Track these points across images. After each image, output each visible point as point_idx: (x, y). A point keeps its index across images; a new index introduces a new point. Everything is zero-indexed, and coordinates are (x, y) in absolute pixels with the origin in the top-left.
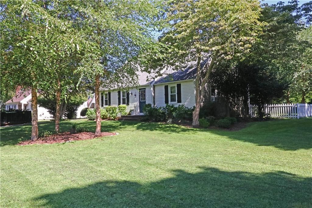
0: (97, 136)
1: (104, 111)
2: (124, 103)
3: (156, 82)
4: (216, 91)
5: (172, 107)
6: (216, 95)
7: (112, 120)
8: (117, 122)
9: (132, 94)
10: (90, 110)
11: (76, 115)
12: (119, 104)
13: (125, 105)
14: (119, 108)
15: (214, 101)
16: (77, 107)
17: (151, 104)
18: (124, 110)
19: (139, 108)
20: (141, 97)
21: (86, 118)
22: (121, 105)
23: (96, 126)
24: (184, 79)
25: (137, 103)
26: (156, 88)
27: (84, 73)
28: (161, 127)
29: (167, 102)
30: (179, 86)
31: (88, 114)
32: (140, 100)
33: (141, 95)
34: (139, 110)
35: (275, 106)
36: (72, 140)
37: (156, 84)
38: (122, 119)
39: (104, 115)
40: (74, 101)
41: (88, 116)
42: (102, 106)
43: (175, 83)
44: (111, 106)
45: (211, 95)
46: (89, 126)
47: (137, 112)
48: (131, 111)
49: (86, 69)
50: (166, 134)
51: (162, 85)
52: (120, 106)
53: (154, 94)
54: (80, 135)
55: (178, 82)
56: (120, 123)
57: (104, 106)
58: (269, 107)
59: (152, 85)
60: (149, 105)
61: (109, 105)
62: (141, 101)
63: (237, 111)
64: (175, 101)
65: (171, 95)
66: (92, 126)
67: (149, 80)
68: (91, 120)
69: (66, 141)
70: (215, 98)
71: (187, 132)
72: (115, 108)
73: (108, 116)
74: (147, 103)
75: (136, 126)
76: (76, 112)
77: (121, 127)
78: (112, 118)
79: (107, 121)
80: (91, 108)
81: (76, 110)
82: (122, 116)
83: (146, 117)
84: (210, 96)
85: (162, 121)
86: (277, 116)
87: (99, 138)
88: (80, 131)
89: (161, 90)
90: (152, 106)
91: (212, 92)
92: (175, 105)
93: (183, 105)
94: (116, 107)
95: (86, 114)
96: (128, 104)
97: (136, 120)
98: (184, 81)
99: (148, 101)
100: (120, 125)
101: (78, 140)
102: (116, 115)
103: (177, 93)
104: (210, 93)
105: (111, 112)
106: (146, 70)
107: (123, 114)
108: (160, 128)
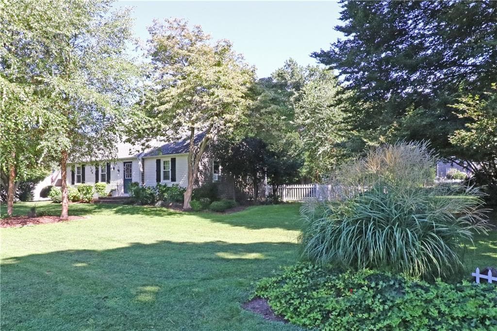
0: (61, 220)
1: (76, 190)
2: (103, 180)
3: (146, 155)
4: (220, 167)
5: (165, 186)
6: (220, 172)
7: (86, 202)
8: (92, 205)
9: (114, 168)
10: (55, 189)
11: (33, 197)
12: (97, 181)
13: (104, 183)
14: (97, 187)
15: (217, 180)
16: (34, 184)
17: (139, 182)
18: (102, 189)
19: (123, 187)
20: (126, 173)
21: (50, 200)
22: (100, 183)
23: (61, 210)
24: (178, 153)
25: (121, 181)
26: (146, 163)
27: (48, 148)
28: (146, 211)
29: (158, 180)
30: (173, 161)
31: (51, 195)
32: (124, 177)
33: (127, 170)
34: (123, 190)
35: (293, 187)
36: (31, 224)
37: (145, 157)
38: (99, 202)
39: (75, 196)
40: (30, 175)
41: (51, 197)
42: (73, 183)
43: (168, 157)
44: (85, 185)
45: (213, 172)
46: (53, 210)
47: (121, 193)
48: (112, 191)
49: (49, 144)
50: (147, 217)
51: (153, 158)
52: (97, 184)
53: (144, 170)
54: (41, 219)
55: (173, 156)
56: (95, 206)
57: (76, 184)
58: (288, 189)
59: (140, 158)
60: (136, 184)
61: (83, 182)
62: (126, 178)
63: (248, 192)
64: (169, 179)
65: (164, 172)
66: (56, 209)
67: (132, 153)
68: (56, 202)
69: (23, 225)
70: (218, 176)
71: (172, 216)
72: (90, 187)
73: (81, 198)
74: (133, 181)
75: (115, 209)
76: (32, 192)
77: (96, 210)
78: (86, 199)
79: (79, 204)
80: (56, 185)
81: (33, 188)
82: (99, 198)
83: (130, 199)
84: (211, 175)
85: (150, 204)
86: (296, 199)
87: (65, 222)
88: (41, 215)
89: (151, 165)
90: (140, 184)
91: (215, 169)
92: (169, 184)
93: (177, 185)
94: (92, 186)
95: (48, 195)
96: (108, 182)
97: (116, 202)
98: (179, 154)
99: (136, 178)
100: (96, 208)
101: (38, 224)
102: (92, 196)
103: (171, 170)
104: (212, 170)
105: (84, 192)
106: (129, 141)
107: (101, 195)
108: (143, 211)
